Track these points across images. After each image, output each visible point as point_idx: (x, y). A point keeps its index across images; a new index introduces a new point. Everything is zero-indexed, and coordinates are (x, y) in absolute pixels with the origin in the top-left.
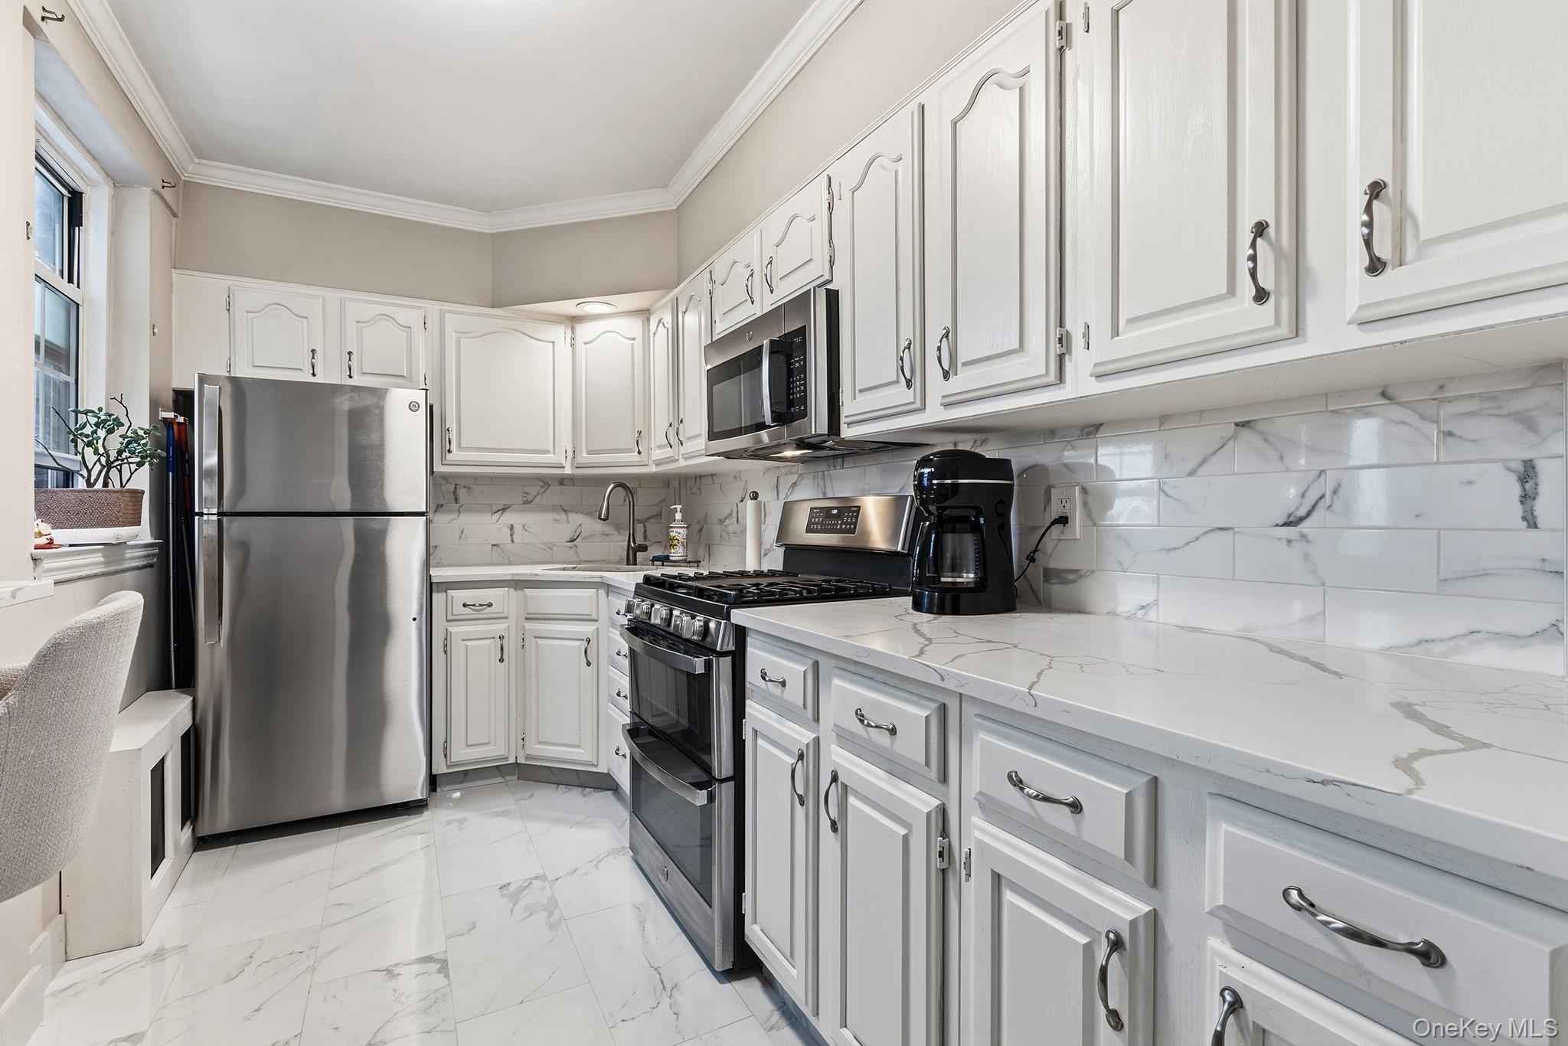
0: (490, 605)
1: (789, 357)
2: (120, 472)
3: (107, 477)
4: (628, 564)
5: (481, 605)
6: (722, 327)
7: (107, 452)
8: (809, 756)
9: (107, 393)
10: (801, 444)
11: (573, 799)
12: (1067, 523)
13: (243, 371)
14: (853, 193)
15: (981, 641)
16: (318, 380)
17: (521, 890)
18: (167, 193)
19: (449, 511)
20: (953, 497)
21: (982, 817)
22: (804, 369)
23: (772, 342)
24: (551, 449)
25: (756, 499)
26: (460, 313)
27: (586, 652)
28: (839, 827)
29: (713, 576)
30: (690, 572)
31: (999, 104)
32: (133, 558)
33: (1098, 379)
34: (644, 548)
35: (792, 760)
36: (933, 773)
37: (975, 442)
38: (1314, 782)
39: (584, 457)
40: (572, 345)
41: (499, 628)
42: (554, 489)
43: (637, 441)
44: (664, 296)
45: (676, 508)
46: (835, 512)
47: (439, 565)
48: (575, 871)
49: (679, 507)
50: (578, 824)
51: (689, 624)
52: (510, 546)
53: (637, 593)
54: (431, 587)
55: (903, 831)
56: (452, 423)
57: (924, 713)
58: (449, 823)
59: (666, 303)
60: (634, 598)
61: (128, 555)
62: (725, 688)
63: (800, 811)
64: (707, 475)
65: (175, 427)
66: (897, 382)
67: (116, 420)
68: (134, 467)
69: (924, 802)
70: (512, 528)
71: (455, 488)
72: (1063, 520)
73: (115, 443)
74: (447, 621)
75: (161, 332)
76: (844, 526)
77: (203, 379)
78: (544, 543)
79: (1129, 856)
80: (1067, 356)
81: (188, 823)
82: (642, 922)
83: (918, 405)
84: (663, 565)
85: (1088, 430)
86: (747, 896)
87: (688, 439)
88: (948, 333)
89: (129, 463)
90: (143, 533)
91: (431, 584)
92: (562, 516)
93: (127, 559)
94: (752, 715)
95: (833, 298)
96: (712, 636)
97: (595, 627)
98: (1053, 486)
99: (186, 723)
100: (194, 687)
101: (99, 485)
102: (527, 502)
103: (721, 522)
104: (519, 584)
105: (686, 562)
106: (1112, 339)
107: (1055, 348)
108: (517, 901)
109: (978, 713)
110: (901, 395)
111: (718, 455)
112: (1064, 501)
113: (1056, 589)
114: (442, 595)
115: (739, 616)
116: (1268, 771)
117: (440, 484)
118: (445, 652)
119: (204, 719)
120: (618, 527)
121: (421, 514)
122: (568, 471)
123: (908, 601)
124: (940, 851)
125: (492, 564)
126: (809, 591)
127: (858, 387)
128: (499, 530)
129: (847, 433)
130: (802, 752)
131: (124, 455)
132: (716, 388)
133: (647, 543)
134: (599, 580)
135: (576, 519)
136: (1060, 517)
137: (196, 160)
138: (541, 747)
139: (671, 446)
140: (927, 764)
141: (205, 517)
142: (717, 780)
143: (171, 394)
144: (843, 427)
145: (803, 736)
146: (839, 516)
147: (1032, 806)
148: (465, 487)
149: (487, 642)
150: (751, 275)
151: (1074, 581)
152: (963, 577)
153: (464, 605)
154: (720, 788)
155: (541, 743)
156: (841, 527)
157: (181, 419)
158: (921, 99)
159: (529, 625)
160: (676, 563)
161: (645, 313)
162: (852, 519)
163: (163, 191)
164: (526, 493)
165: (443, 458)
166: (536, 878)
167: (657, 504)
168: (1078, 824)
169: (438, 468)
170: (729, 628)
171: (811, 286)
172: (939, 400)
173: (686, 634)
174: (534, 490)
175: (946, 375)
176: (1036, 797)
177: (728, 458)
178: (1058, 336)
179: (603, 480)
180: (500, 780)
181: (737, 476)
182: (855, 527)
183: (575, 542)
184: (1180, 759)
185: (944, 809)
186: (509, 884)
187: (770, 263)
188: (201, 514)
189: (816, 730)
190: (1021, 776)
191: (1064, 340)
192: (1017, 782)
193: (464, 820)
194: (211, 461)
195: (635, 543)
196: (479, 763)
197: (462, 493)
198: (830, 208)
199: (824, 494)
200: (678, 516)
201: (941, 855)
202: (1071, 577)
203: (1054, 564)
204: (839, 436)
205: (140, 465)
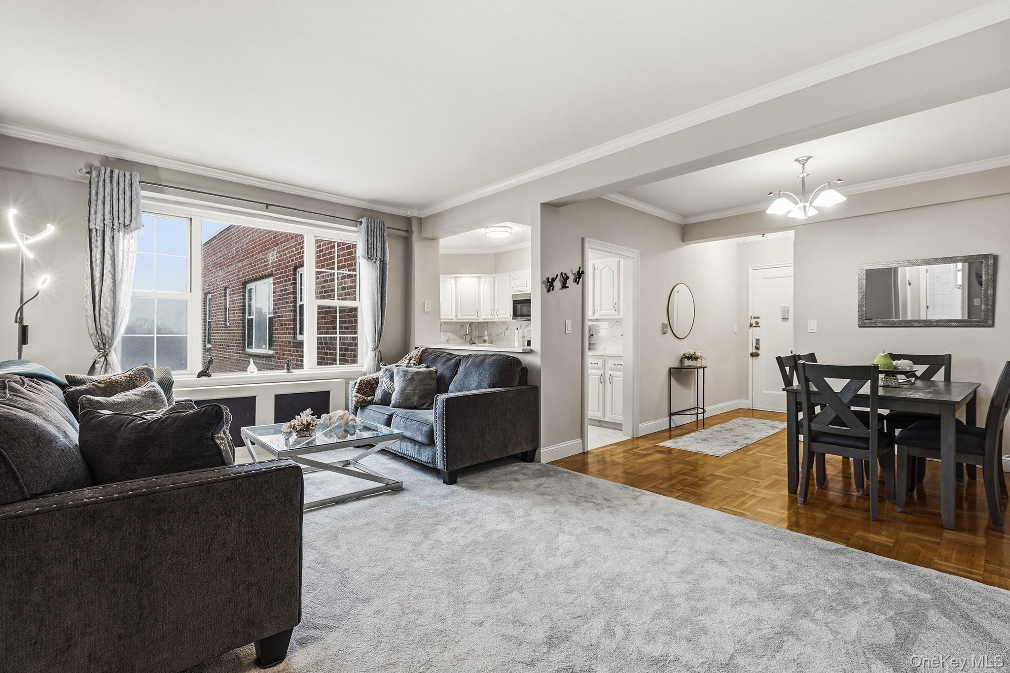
25: (517, 330)
39: (459, 316)
40: (456, 284)
49: (486, 331)
87: (501, 314)
122: (454, 320)
139: (492, 315)
150: (527, 281)
200: (486, 334)
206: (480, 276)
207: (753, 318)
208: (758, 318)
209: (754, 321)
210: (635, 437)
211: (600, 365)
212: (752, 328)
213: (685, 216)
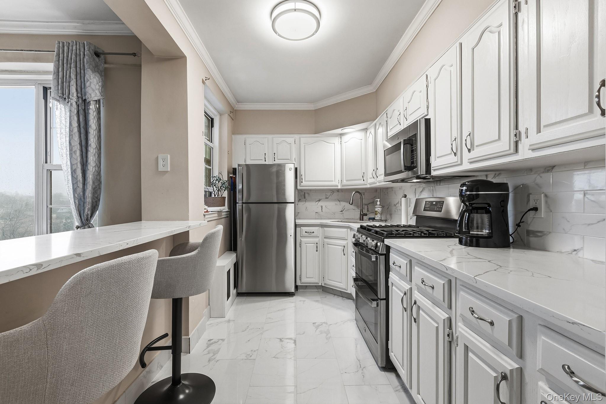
0: (313, 232)
1: (412, 145)
2: (221, 192)
3: (218, 193)
4: (360, 220)
5: (310, 232)
6: (391, 134)
7: (218, 187)
8: (408, 293)
9: (219, 172)
10: (418, 177)
11: (338, 300)
12: (538, 210)
13: (249, 162)
14: (435, 80)
15: (476, 258)
16: (267, 163)
17: (319, 326)
18: (231, 115)
19: (303, 201)
20: (476, 199)
21: (463, 323)
22: (416, 149)
23: (404, 140)
24: (334, 180)
25: (406, 197)
26: (306, 137)
27: (343, 250)
28: (417, 320)
29: (392, 226)
30: (383, 224)
31: (490, 39)
32: (224, 215)
33: (532, 151)
34: (366, 215)
35: (402, 295)
36: (446, 305)
37: (495, 174)
38: (570, 323)
39: (345, 182)
40: (341, 144)
41: (316, 240)
42: (336, 194)
43: (363, 176)
44: (372, 123)
45: (377, 200)
46: (434, 203)
47: (300, 219)
48: (336, 323)
49: (379, 200)
50: (339, 309)
51: (371, 243)
52: (321, 213)
53: (358, 231)
54: (296, 226)
55: (436, 325)
56: (303, 173)
57: (443, 282)
58: (300, 301)
59: (373, 126)
60: (357, 233)
61: (223, 214)
62: (382, 266)
63: (405, 314)
64: (390, 188)
65: (233, 178)
66: (451, 154)
67: (220, 178)
68: (223, 191)
69: (443, 315)
70: (322, 207)
71: (304, 194)
72: (536, 209)
73: (220, 185)
74: (301, 237)
75: (230, 153)
76: (437, 209)
77: (239, 165)
78: (333, 212)
79: (510, 344)
80: (519, 141)
81: (236, 288)
82: (356, 345)
83: (459, 162)
84: (373, 221)
85: (547, 169)
86: (390, 342)
87: (380, 175)
88: (470, 134)
89: (223, 190)
90: (225, 208)
91: (296, 225)
92: (338, 203)
93: (222, 215)
94: (392, 278)
95: (428, 122)
96: (378, 247)
97: (347, 242)
98: (531, 194)
99: (235, 261)
100: (236, 251)
101: (217, 196)
102: (327, 198)
103: (395, 205)
104: (323, 226)
105: (381, 220)
106: (537, 134)
107: (513, 139)
108: (318, 329)
109: (461, 284)
110: (452, 159)
111: (389, 181)
112: (536, 200)
113: (533, 239)
114: (299, 228)
115: (387, 242)
116: (553, 317)
117: (300, 193)
118: (300, 247)
119: (239, 260)
120: (358, 207)
121: (293, 203)
122: (339, 187)
123: (457, 240)
124: (448, 334)
125: (316, 219)
126: (425, 234)
127: (437, 156)
128: (318, 208)
129: (434, 173)
130: (406, 292)
131: (222, 188)
132: (387, 157)
133: (368, 213)
134: (348, 226)
135: (343, 204)
136: (534, 208)
137: (238, 104)
138: (329, 281)
139: (374, 178)
140: (444, 301)
141: (239, 204)
142: (379, 299)
143: (232, 169)
144: (432, 172)
145: (406, 286)
146: (436, 205)
147: (477, 321)
148: (308, 193)
149: (313, 244)
150: (400, 114)
151: (541, 236)
152: (483, 232)
153: (306, 232)
154: (380, 302)
155: (329, 280)
156: (436, 209)
157: (234, 176)
158: (460, 41)
159: (326, 240)
160: (377, 221)
161: (366, 130)
162: (440, 206)
163: (230, 114)
164: (326, 195)
165: (300, 184)
166: (324, 323)
167: (372, 198)
168: (492, 330)
169: (299, 188)
170: (384, 245)
171: (418, 119)
172: (467, 161)
173: (369, 247)
174: (329, 194)
175: (469, 151)
176: (478, 318)
177: (393, 182)
178: (514, 134)
179: (351, 190)
180: (317, 290)
181: (401, 188)
182: (442, 210)
183: (342, 212)
184: (523, 308)
185: (450, 319)
186: (316, 323)
187: (406, 109)
188: (238, 203)
189: (411, 285)
190: (474, 309)
191: (518, 135)
192: (473, 312)
193: (304, 301)
194: (240, 187)
195: (363, 213)
196: (310, 283)
197: (306, 195)
198: (427, 86)
199: (433, 196)
200: (378, 203)
201: (448, 335)
202: (539, 234)
203: (531, 228)
204: (431, 175)
205: (225, 190)
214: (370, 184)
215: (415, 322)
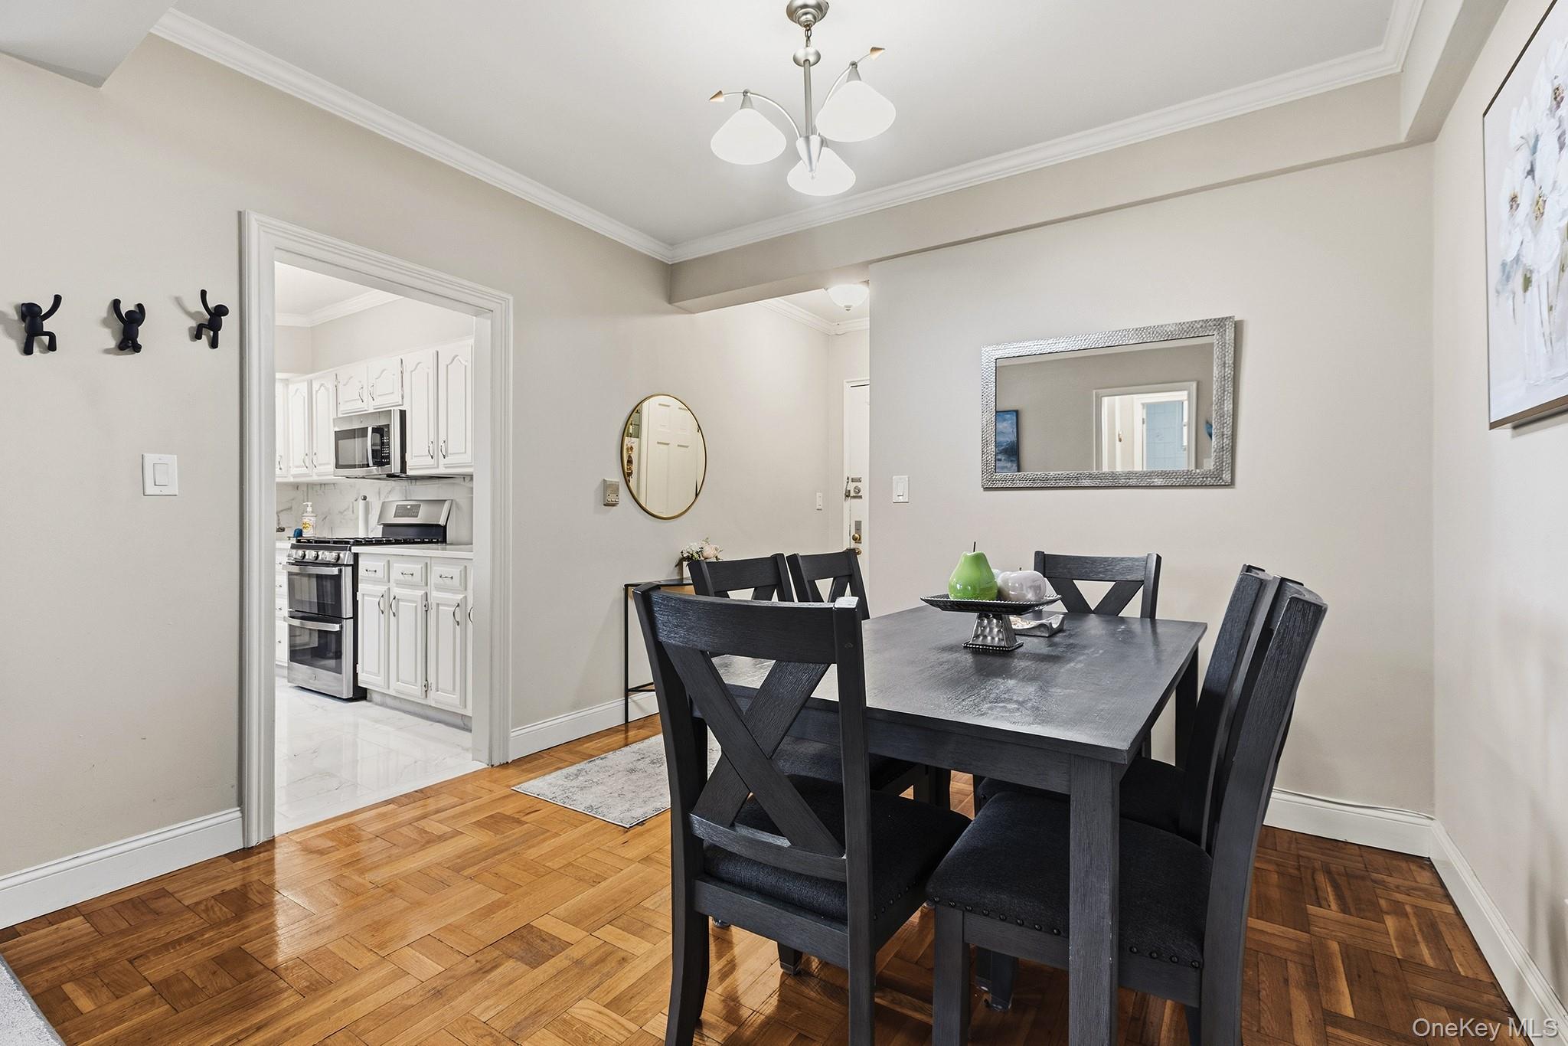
1: (382, 436)
6: (345, 410)
8: (386, 595)
10: (391, 475)
14: (412, 372)
22: (388, 442)
23: (372, 426)
25: (365, 500)
28: (397, 614)
35: (378, 599)
36: (423, 583)
45: (308, 504)
51: (329, 556)
53: (294, 549)
55: (414, 605)
57: (421, 566)
60: (292, 551)
62: (348, 579)
63: (382, 615)
66: (428, 456)
69: (420, 593)
76: (413, 514)
83: (436, 465)
86: (359, 663)
87: (319, 466)
88: (445, 441)
95: (403, 414)
96: (341, 559)
103: (342, 512)
110: (430, 461)
111: (341, 476)
115: (356, 550)
127: (413, 455)
129: (409, 473)
130: (382, 594)
132: (340, 442)
139: (306, 468)
142: (346, 616)
144: (408, 470)
145: (383, 589)
146: (410, 509)
150: (361, 389)
154: (347, 620)
156: (411, 516)
158: (437, 349)
170: (351, 555)
171: (391, 406)
173: (327, 560)
175: (445, 459)
176: (445, 578)
177: (348, 478)
181: (353, 488)
182: (418, 514)
185: (426, 593)
187: (373, 386)
189: (388, 585)
198: (402, 373)
199: (407, 498)
200: (309, 509)
201: (425, 606)
204: (406, 473)
206: (287, 380)
207: (850, 479)
208: (859, 480)
209: (852, 486)
210: (496, 764)
211: (417, 578)
212: (850, 501)
213: (672, 243)
214: (294, 476)
215: (394, 615)
